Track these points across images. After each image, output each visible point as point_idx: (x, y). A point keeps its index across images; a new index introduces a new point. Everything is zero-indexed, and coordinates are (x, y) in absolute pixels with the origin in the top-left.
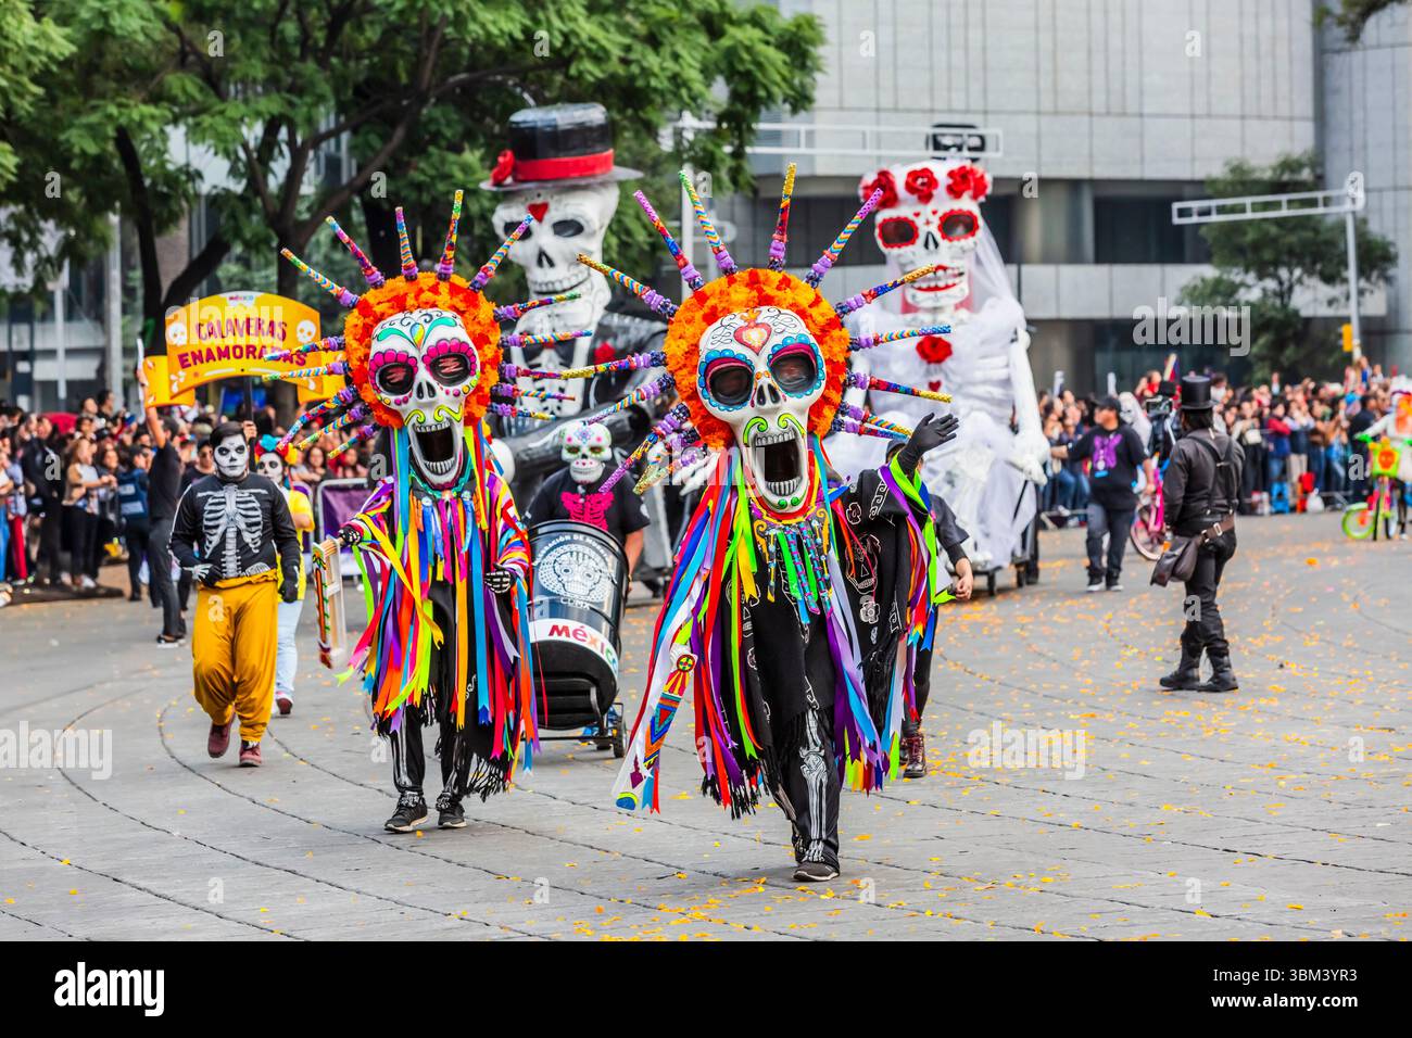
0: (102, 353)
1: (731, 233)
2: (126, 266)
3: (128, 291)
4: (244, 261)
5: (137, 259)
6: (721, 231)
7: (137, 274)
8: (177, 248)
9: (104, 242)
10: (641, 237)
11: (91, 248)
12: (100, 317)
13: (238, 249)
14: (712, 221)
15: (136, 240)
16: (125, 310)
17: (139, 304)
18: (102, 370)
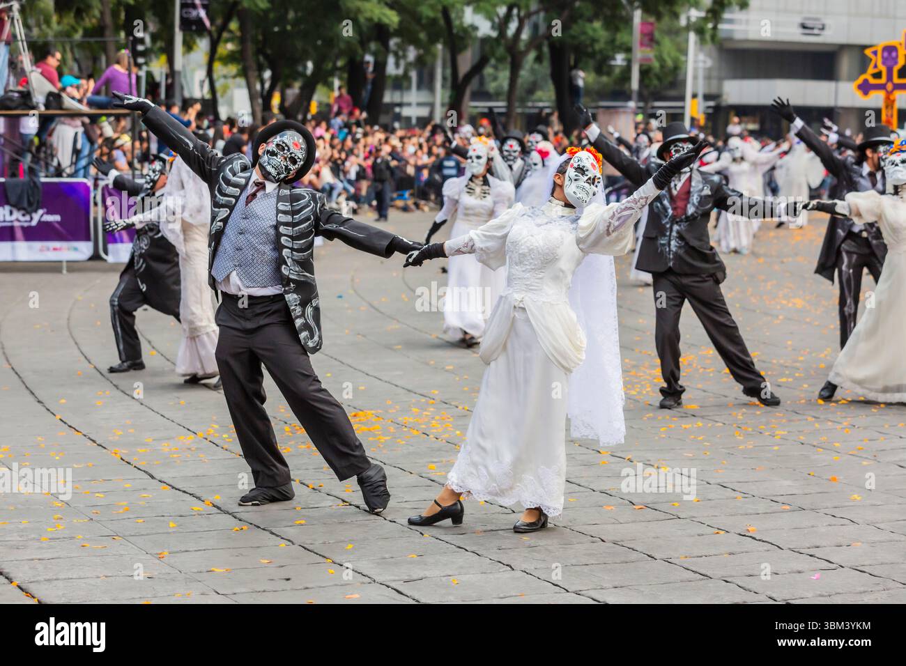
0: (432, 105)
1: (709, 63)
2: (444, 67)
3: (444, 78)
4: (496, 68)
5: (449, 64)
6: (705, 62)
7: (449, 72)
8: (466, 61)
9: (434, 56)
10: (670, 63)
11: (428, 59)
12: (431, 88)
13: (493, 61)
14: (701, 57)
15: (448, 57)
16: (443, 86)
17: (449, 83)
18: (432, 113)
